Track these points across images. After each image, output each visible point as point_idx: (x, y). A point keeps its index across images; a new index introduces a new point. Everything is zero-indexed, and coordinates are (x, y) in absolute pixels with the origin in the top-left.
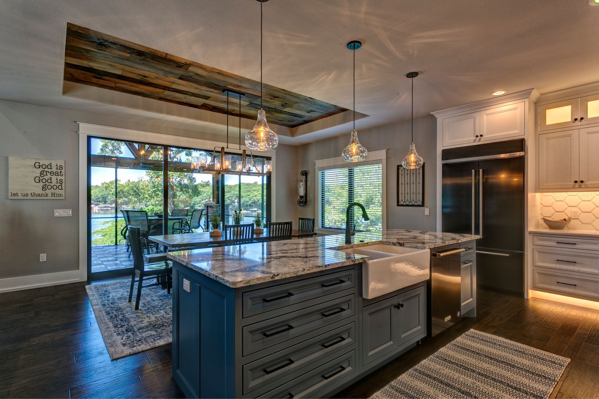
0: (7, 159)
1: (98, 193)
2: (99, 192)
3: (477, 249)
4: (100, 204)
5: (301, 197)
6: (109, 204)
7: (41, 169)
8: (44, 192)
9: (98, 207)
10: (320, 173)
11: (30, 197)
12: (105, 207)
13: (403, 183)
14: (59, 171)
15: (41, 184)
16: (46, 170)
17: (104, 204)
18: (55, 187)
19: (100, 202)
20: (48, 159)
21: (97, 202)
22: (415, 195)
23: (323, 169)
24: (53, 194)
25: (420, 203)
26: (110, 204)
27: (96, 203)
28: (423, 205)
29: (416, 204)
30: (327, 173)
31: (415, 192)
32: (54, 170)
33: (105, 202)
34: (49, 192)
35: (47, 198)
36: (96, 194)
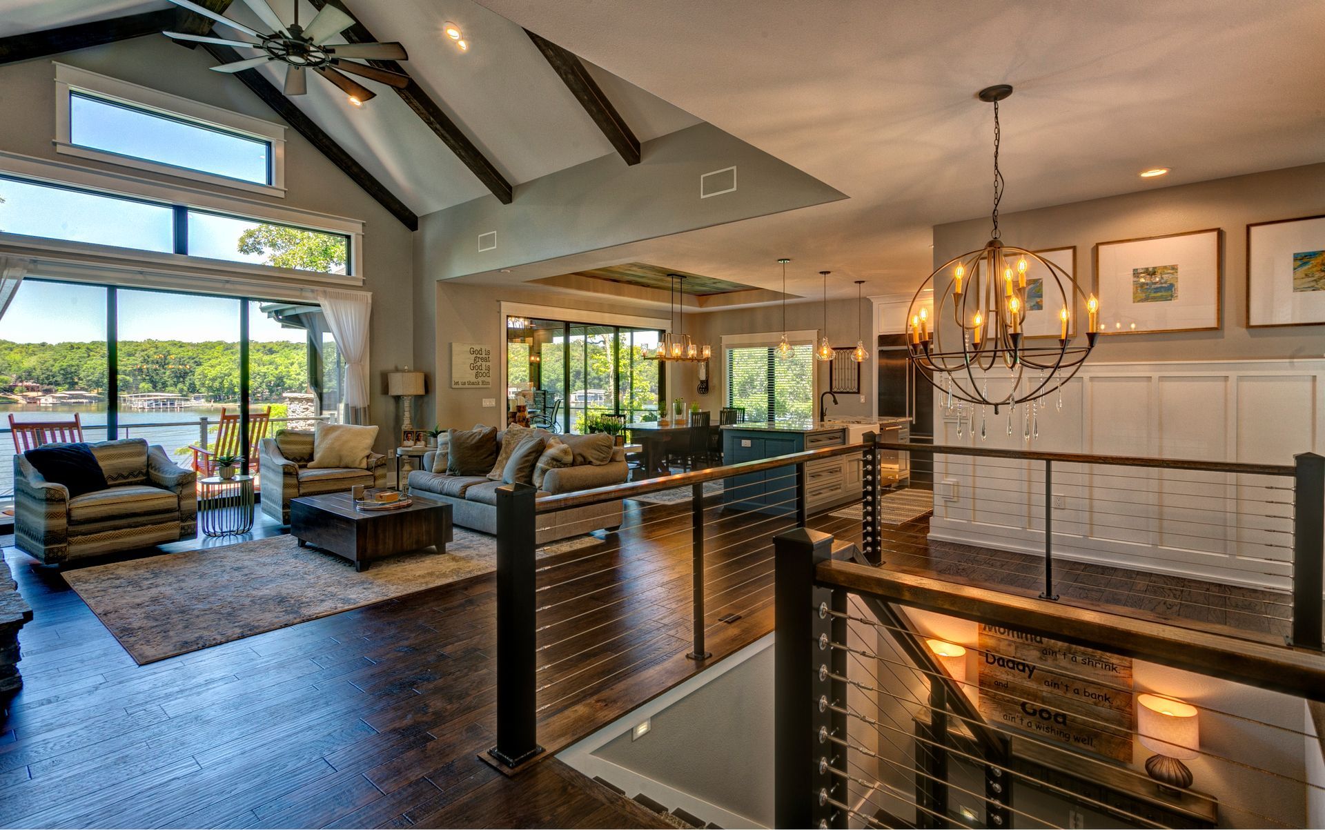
0: (450, 345)
1: (51, 362)
2: (55, 360)
3: (911, 435)
4: (56, 391)
5: (702, 382)
6: (82, 389)
7: (475, 355)
8: (476, 380)
9: (53, 397)
10: (728, 351)
11: (467, 386)
12: (73, 397)
13: (837, 367)
14: (487, 356)
15: (475, 371)
16: (478, 356)
17: (69, 389)
18: (484, 375)
19: (57, 384)
20: (479, 344)
21: (50, 384)
22: (850, 381)
23: (732, 346)
24: (483, 382)
25: (855, 390)
26: (86, 390)
27: (46, 387)
28: (858, 392)
29: (851, 391)
30: (737, 353)
31: (850, 378)
32: (484, 356)
33: (72, 385)
34: (480, 379)
35: (478, 386)
36: (47, 364)
